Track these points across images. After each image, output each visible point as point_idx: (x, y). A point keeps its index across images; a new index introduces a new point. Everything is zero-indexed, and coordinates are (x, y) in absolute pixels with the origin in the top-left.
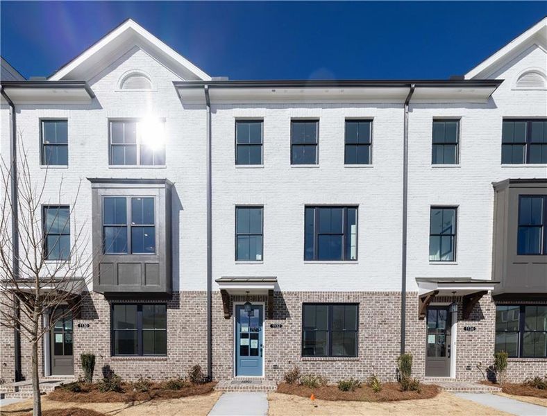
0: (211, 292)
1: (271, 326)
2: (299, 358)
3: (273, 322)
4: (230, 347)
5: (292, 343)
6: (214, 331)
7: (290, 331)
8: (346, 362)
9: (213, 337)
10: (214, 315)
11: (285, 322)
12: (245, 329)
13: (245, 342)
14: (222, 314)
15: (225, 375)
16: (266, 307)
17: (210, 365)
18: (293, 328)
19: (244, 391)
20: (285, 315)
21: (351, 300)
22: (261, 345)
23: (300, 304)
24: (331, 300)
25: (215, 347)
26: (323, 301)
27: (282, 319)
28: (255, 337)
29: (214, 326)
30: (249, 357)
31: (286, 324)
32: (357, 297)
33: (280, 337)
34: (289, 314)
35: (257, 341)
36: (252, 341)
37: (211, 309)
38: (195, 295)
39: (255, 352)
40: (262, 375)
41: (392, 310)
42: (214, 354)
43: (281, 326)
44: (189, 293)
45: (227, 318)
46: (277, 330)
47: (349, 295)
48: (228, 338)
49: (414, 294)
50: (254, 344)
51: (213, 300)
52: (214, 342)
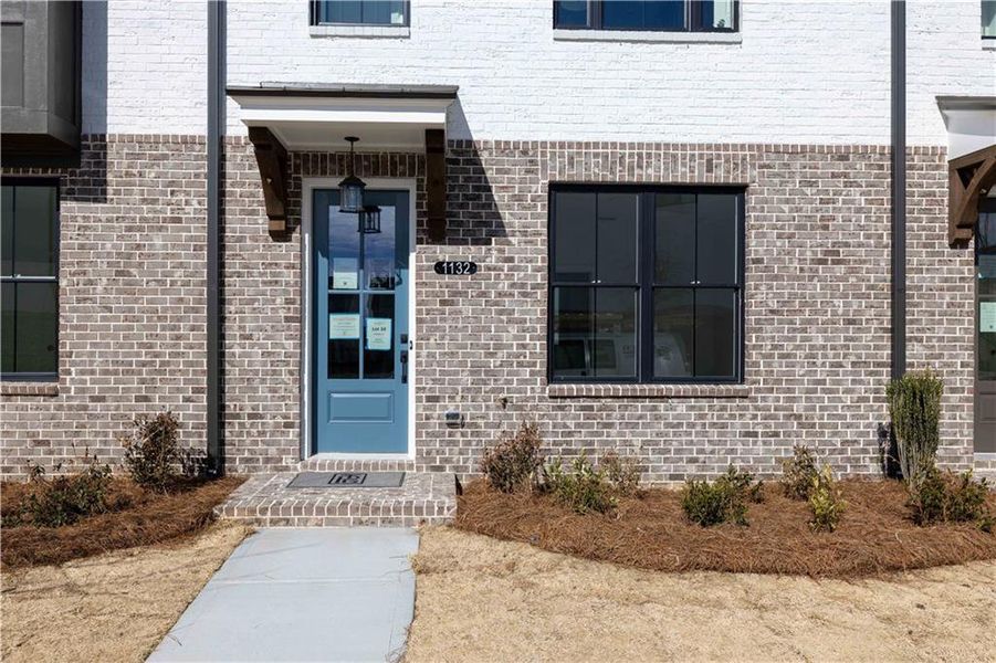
0: (222, 139)
1: (440, 268)
2: (539, 387)
3: (445, 253)
4: (290, 345)
5: (514, 330)
6: (233, 284)
7: (504, 286)
8: (704, 403)
9: (230, 308)
10: (234, 225)
11: (488, 255)
12: (347, 279)
13: (344, 326)
14: (262, 223)
15: (273, 451)
16: (420, 197)
17: (218, 415)
18: (517, 276)
19: (330, 522)
20: (487, 227)
21: (720, 176)
22: (405, 340)
23: (540, 188)
24: (649, 175)
25: (234, 347)
26: (620, 176)
27: (476, 242)
28: (384, 306)
29: (232, 265)
30: (361, 382)
31: (492, 261)
32: (737, 164)
33: (468, 310)
34: (501, 225)
35: (387, 322)
36: (371, 322)
37: (221, 203)
38: (162, 150)
39: (383, 364)
40: (405, 450)
41: (859, 210)
42: (232, 372)
43: (473, 268)
44: (143, 140)
45: (280, 236)
46: (460, 281)
47: (711, 154)
48: (282, 314)
49: (935, 153)
50: (379, 336)
51: (229, 169)
52: (232, 329)
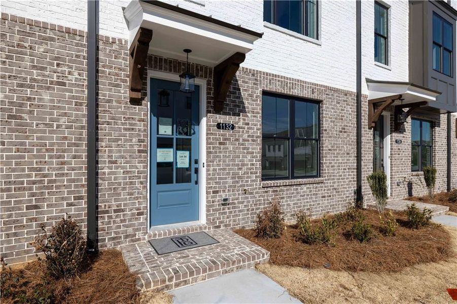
0: (97, 35)
1: (219, 126)
2: (259, 183)
3: (221, 119)
5: (249, 157)
6: (104, 129)
7: (245, 136)
8: (311, 186)
9: (102, 144)
10: (105, 92)
11: (238, 121)
12: (166, 130)
13: (165, 155)
14: (125, 93)
15: (130, 230)
16: (209, 89)
17: (94, 212)
18: (251, 131)
20: (238, 109)
21: (315, 96)
22: (196, 162)
23: (259, 92)
24: (296, 92)
25: (104, 169)
26: (286, 91)
27: (234, 115)
28: (185, 145)
29: (103, 117)
30: (175, 186)
31: (241, 124)
32: (321, 92)
33: (231, 148)
34: (244, 107)
35: (187, 153)
36: (179, 153)
37: (97, 77)
38: (49, 34)
39: (187, 176)
42: (103, 185)
43: (233, 127)
44: (33, 24)
45: (135, 102)
46: (228, 133)
47: (314, 87)
48: (136, 148)
49: (366, 97)
50: (183, 160)
51: (101, 56)
52: (103, 157)
